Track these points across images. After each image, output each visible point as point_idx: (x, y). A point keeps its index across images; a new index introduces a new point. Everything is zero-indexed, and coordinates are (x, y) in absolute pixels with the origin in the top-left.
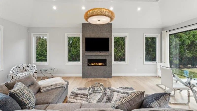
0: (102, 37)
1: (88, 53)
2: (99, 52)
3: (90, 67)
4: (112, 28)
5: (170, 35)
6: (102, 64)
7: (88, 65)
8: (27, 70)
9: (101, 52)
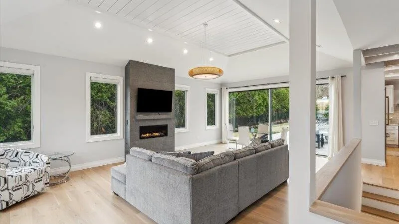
0: (162, 89)
1: (141, 116)
2: (157, 114)
3: (144, 140)
4: (174, 75)
5: (229, 92)
6: (157, 134)
7: (141, 138)
8: (22, 162)
9: (160, 113)
